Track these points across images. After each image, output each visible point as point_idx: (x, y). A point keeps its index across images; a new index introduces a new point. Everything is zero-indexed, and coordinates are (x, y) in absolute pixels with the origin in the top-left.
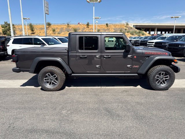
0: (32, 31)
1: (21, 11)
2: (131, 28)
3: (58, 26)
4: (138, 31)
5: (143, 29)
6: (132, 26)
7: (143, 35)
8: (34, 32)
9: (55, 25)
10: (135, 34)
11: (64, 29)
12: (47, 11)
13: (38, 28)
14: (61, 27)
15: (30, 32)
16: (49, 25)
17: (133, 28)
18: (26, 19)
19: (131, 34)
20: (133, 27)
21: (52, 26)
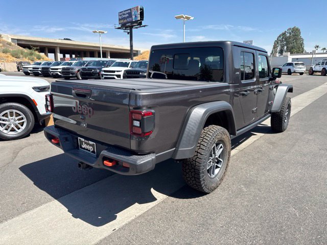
2: (10, 44)
4: (26, 51)
5: (35, 48)
6: (10, 41)
7: (40, 59)
10: (21, 56)
17: (13, 44)
19: (13, 56)
20: (12, 42)
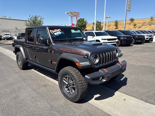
0: (116, 26)
1: (105, 12)
3: (141, 20)
8: (118, 27)
9: (138, 20)
11: (147, 22)
12: (129, 8)
13: (122, 24)
14: (144, 21)
15: (115, 27)
16: (132, 20)
18: (108, 17)
21: (134, 21)
